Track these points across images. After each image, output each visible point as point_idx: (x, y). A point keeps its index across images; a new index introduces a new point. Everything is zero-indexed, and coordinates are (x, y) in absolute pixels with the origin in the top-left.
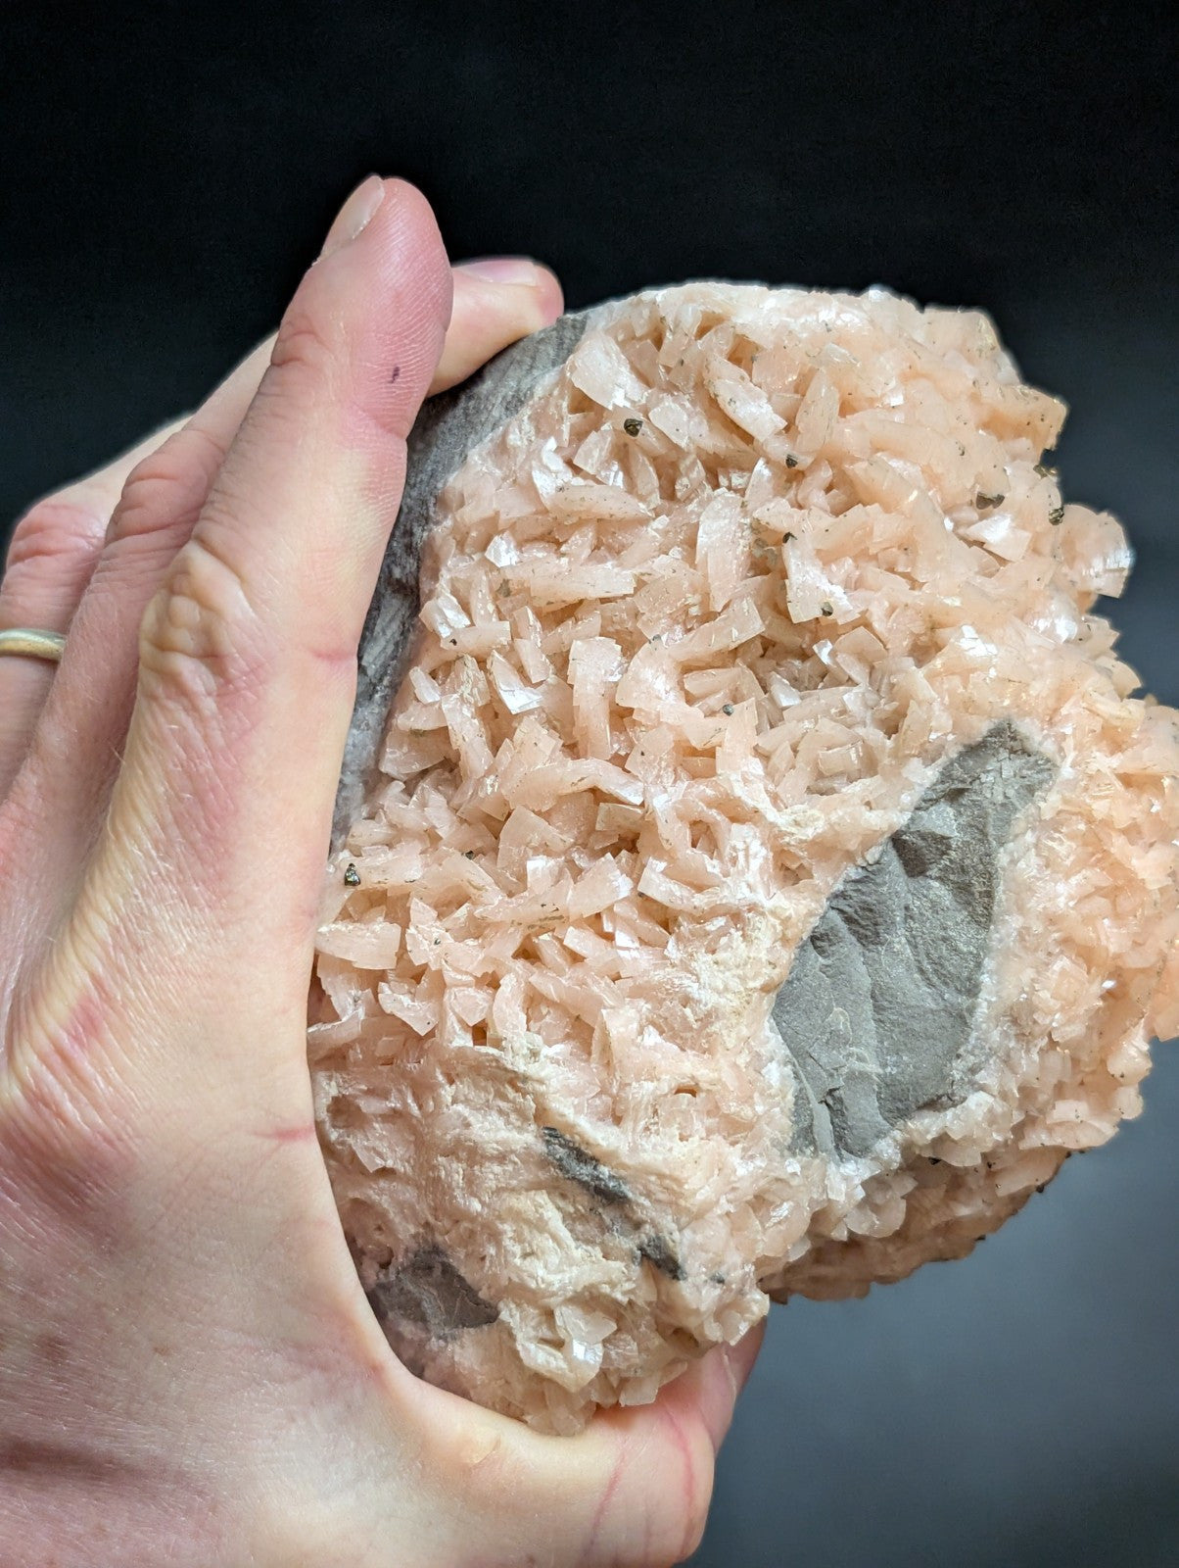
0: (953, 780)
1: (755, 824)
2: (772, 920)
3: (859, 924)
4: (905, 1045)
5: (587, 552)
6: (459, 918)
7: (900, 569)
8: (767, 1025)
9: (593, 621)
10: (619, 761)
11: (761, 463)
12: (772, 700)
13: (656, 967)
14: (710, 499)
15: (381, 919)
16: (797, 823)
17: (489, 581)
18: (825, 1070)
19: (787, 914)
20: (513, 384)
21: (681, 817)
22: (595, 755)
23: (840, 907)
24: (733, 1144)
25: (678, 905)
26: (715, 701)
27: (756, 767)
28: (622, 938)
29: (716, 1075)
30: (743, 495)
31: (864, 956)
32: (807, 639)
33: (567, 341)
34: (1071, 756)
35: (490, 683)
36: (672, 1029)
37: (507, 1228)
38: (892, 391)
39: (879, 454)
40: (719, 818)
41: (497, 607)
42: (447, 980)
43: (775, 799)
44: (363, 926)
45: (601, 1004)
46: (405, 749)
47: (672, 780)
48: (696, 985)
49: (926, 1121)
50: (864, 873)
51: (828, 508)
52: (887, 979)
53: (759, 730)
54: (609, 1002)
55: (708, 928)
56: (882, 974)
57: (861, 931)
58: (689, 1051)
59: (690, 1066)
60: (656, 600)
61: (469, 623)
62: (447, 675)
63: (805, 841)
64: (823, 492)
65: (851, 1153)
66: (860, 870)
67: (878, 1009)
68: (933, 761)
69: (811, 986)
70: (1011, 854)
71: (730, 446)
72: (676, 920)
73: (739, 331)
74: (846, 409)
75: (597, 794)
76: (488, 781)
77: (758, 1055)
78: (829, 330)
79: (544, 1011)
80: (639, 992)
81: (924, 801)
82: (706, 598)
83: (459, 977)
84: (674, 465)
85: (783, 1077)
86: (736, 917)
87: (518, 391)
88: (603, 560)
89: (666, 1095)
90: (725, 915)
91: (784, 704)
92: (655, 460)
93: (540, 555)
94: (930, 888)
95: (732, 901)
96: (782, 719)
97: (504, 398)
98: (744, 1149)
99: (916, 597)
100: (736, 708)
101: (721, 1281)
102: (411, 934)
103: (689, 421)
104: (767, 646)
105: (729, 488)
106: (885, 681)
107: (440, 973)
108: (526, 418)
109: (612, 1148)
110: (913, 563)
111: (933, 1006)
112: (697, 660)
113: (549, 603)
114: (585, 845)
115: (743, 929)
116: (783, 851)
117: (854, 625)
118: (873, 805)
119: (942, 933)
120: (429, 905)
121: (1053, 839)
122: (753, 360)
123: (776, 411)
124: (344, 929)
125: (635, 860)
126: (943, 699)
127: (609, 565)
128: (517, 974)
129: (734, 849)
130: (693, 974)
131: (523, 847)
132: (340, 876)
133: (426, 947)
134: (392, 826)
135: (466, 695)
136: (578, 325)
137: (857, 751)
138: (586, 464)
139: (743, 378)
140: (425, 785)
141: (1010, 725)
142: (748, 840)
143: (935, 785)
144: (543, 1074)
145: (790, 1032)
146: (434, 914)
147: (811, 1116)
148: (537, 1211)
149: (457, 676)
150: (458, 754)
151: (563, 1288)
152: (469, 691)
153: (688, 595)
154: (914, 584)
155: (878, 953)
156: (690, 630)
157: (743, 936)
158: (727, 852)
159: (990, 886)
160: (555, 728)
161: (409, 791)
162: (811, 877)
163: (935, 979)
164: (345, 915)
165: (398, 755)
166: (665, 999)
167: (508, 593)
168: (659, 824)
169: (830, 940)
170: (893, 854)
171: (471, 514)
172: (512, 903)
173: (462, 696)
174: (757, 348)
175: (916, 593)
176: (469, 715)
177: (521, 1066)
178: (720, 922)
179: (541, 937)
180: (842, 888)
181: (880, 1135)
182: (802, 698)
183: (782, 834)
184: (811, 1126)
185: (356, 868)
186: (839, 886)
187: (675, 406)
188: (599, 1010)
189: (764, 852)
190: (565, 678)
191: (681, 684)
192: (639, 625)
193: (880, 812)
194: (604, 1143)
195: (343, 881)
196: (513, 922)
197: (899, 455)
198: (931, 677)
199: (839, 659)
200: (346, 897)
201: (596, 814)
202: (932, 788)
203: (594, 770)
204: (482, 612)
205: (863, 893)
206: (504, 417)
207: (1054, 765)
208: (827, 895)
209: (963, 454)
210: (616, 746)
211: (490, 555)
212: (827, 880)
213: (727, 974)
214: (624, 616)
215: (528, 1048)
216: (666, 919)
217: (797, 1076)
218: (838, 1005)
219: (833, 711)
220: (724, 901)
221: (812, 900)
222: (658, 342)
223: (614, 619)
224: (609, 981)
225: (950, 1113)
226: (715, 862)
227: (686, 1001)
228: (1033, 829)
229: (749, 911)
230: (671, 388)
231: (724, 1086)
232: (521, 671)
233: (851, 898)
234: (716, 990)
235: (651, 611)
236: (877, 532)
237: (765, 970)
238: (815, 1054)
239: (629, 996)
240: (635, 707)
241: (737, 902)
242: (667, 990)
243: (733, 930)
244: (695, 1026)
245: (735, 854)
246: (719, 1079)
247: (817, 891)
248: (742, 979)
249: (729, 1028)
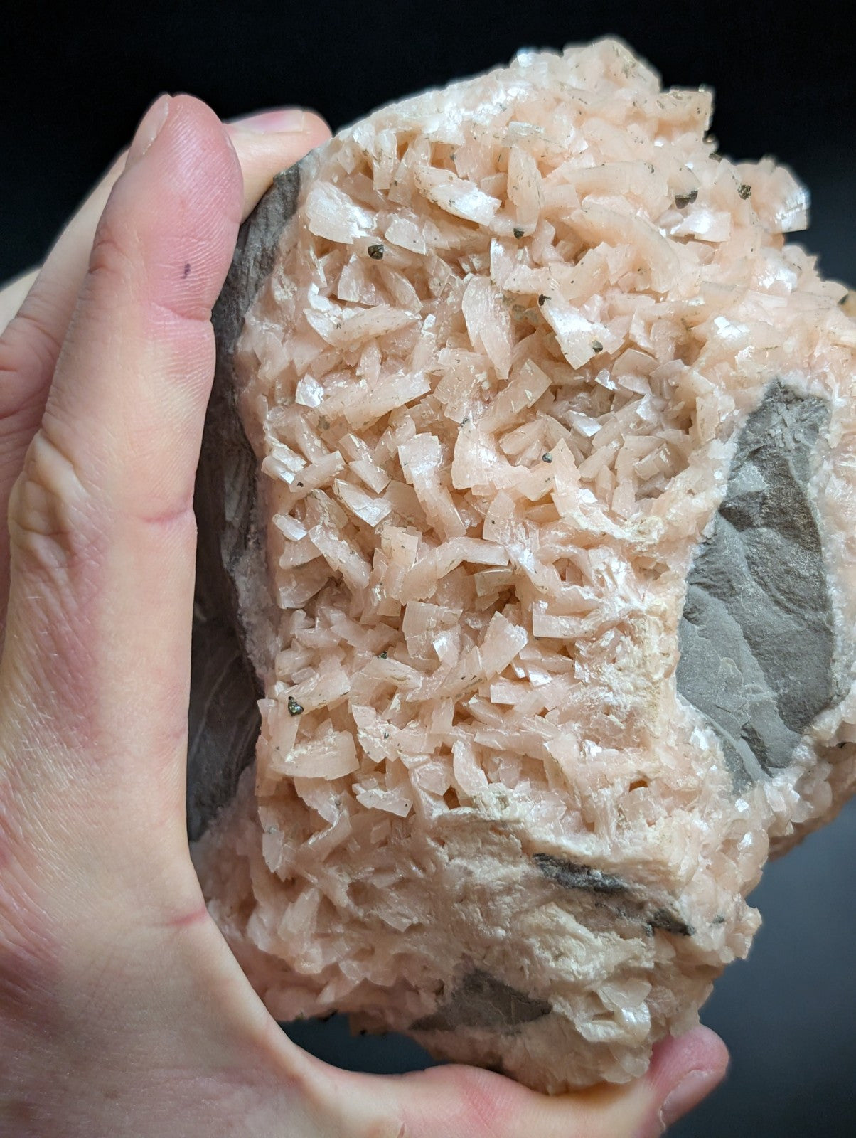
0: (749, 444)
1: (607, 544)
2: (652, 618)
3: (717, 587)
4: (788, 667)
5: (378, 367)
6: (395, 709)
7: (641, 288)
8: (678, 701)
9: (408, 426)
10: (476, 533)
11: (494, 244)
12: (577, 434)
13: (572, 691)
14: (463, 289)
15: (331, 730)
16: (641, 533)
17: (307, 420)
18: (733, 713)
19: (662, 609)
20: (257, 245)
21: (544, 563)
22: (453, 534)
23: (698, 581)
24: (690, 810)
25: (571, 635)
26: (533, 452)
27: (587, 496)
28: (537, 678)
29: (658, 763)
30: (489, 274)
31: (727, 608)
32: (588, 375)
33: (289, 194)
34: (836, 388)
35: (342, 506)
36: (605, 736)
37: (534, 942)
38: (575, 140)
39: (586, 198)
40: (576, 552)
41: (322, 440)
42: (408, 766)
43: (612, 515)
44: (319, 743)
45: (542, 740)
46: (294, 584)
47: (524, 534)
48: (610, 695)
49: (827, 720)
50: (708, 547)
51: (561, 258)
52: (753, 620)
53: (577, 464)
54: (546, 735)
55: (602, 645)
56: (747, 617)
57: (719, 591)
58: (625, 749)
59: (632, 763)
60: (452, 391)
61: (304, 462)
62: (304, 511)
63: (654, 545)
64: (552, 247)
65: (776, 767)
66: (702, 546)
67: (754, 646)
68: (729, 436)
69: (697, 652)
70: (817, 485)
71: (463, 238)
72: (573, 645)
73: (433, 139)
74: (544, 168)
75: (468, 568)
76: (376, 591)
77: (682, 730)
78: (504, 109)
79: (497, 761)
80: (566, 717)
81: (733, 470)
82: (491, 370)
83: (416, 760)
84: (422, 270)
85: (708, 739)
86: (621, 627)
87: (264, 250)
88: (393, 370)
89: (623, 794)
90: (611, 628)
91: (590, 434)
92: (403, 271)
93: (341, 384)
94: (760, 535)
95: (614, 616)
96: (591, 447)
97: (255, 259)
98: (702, 811)
99: (664, 309)
100: (552, 454)
101: (721, 921)
102: (363, 738)
103: (421, 231)
104: (555, 390)
105: (474, 272)
106: (665, 384)
107: (399, 760)
108: (281, 273)
109: (597, 854)
110: (649, 280)
111: (799, 628)
112: (505, 426)
113: (365, 424)
114: (472, 609)
115: (630, 634)
116: (638, 558)
117: (622, 350)
118: (694, 491)
119: (784, 567)
120: (366, 705)
121: (846, 460)
122: (452, 158)
123: (488, 194)
124: (304, 752)
125: (520, 608)
126: (720, 386)
127: (401, 372)
128: (462, 740)
129: (598, 572)
130: (604, 686)
131: (425, 632)
132: (283, 707)
133: (379, 744)
134: (308, 649)
135: (327, 523)
136: (293, 179)
137: (665, 452)
138: (349, 296)
139: (451, 178)
140: (322, 607)
141: (779, 384)
142: (606, 561)
143: (736, 454)
144: (517, 814)
145: (695, 696)
146: (373, 711)
147: (741, 759)
148: (553, 921)
149: (314, 510)
150: (340, 574)
151: (598, 974)
152: (328, 519)
153: (476, 376)
154: (656, 296)
155: (738, 601)
156: (488, 402)
157: (632, 639)
158: (593, 577)
159: (811, 518)
160: (410, 523)
161: (311, 615)
162: (667, 568)
163: (791, 606)
164: (301, 738)
165: (290, 590)
166: (590, 715)
167: (327, 426)
168: (531, 577)
169: (699, 610)
170: (723, 521)
171: (270, 371)
172: (434, 681)
173: (323, 524)
174: (453, 147)
175: (660, 305)
176: (337, 539)
177: (497, 814)
178: (610, 635)
179: (470, 702)
180: (693, 566)
181: (793, 745)
182: (601, 423)
183: (633, 546)
184: (743, 767)
185: (302, 701)
186: (691, 566)
187: (403, 221)
188: (542, 745)
189: (623, 565)
190: (404, 481)
191: (500, 451)
192: (447, 415)
193: (702, 495)
194: (589, 853)
195: (289, 713)
196: (442, 698)
197: (601, 191)
198: (703, 372)
199: (620, 383)
200: (297, 725)
201: (474, 584)
202: (736, 458)
203: (457, 549)
204: (313, 450)
205: (712, 563)
206: (262, 276)
207: (826, 401)
208: (685, 575)
209: (653, 171)
210: (467, 522)
211: (300, 400)
212: (681, 566)
213: (633, 675)
214: (432, 412)
215: (497, 798)
216: (565, 648)
217: (717, 733)
218: (722, 656)
219: (632, 425)
220: (608, 619)
221: (675, 586)
222: (368, 171)
223: (424, 416)
224: (540, 718)
225: (842, 706)
226: (587, 588)
227: (608, 710)
228: (828, 458)
229: (630, 617)
230: (393, 207)
231: (667, 769)
232: (364, 486)
233: (703, 570)
234: (628, 692)
235: (452, 400)
236: (611, 266)
237: (661, 662)
238: (721, 705)
239: (559, 724)
240: (471, 486)
241: (618, 615)
242: (588, 707)
243: (623, 638)
244: (623, 727)
245: (600, 576)
246: (661, 766)
247: (675, 578)
248: (647, 676)
249: (652, 720)
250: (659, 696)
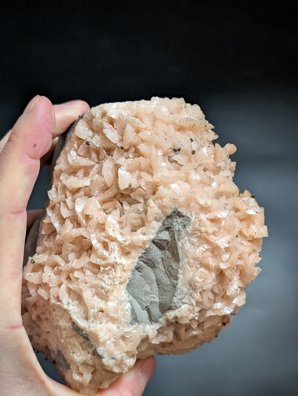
0: (166, 225)
1: (116, 242)
2: (120, 266)
3: (149, 263)
4: (164, 294)
5: (82, 175)
6: (55, 270)
7: (150, 172)
9: (82, 193)
12: (123, 208)
13: (95, 280)
14: (107, 159)
16: (125, 241)
17: (61, 184)
18: (143, 302)
21: (99, 242)
22: (83, 227)
23: (142, 260)
24: (114, 324)
25: (99, 264)
27: (117, 226)
30: (113, 156)
31: (153, 271)
34: (194, 216)
36: (100, 295)
37: (69, 346)
40: (108, 241)
41: (64, 191)
42: (50, 286)
43: (121, 233)
45: (82, 290)
46: (47, 228)
48: (104, 284)
49: (170, 313)
50: (146, 251)
52: (159, 277)
53: (120, 217)
54: (84, 290)
55: (106, 269)
56: (158, 275)
57: (150, 265)
59: (101, 304)
61: (57, 195)
62: (54, 209)
63: (126, 245)
64: (133, 154)
65: (154, 322)
66: (145, 250)
67: (158, 284)
68: (159, 221)
69: (137, 281)
70: (182, 243)
73: (109, 116)
74: (139, 131)
75: (82, 237)
76: (58, 236)
77: (120, 300)
78: (133, 112)
79: (72, 293)
81: (159, 231)
82: (105, 184)
83: (53, 285)
84: (98, 151)
85: (128, 306)
86: (113, 266)
89: (97, 313)
90: (110, 265)
91: (126, 209)
92: (94, 151)
93: (72, 177)
94: (166, 253)
95: (110, 262)
96: (124, 213)
98: (117, 325)
100: (113, 212)
101: (114, 358)
102: (44, 275)
103: (100, 140)
107: (49, 284)
109: (84, 327)
110: (152, 171)
111: (169, 283)
112: (106, 200)
113: (72, 189)
116: (122, 248)
117: (137, 188)
118: (146, 233)
119: (170, 264)
121: (193, 238)
122: (114, 123)
123: (120, 135)
124: (32, 274)
126: (157, 206)
127: (86, 178)
128: (65, 284)
129: (111, 248)
130: (103, 281)
131: (68, 251)
133: (47, 278)
134: (44, 247)
137: (140, 220)
138: (80, 153)
139: (111, 127)
140: (51, 236)
141: (177, 210)
142: (114, 246)
143: (161, 227)
144: (70, 309)
145: (133, 293)
146: (50, 269)
147: (136, 314)
148: (74, 342)
150: (55, 228)
151: (79, 361)
153: (101, 184)
155: (156, 270)
156: (104, 192)
158: (110, 249)
159: (178, 252)
161: (48, 238)
162: (131, 253)
163: (170, 276)
164: (33, 271)
165: (45, 229)
166: (97, 288)
168: (93, 244)
169: (141, 269)
170: (153, 245)
173: (56, 214)
174: (114, 120)
175: (153, 178)
176: (57, 218)
177: (65, 307)
178: (109, 267)
179: (70, 274)
180: (141, 255)
181: (160, 317)
182: (130, 207)
183: (122, 244)
184: (136, 317)
185: (34, 260)
186: (140, 255)
187: (97, 136)
189: (118, 248)
191: (102, 207)
192: (91, 193)
193: (147, 236)
194: (82, 325)
195: (30, 262)
196: (66, 271)
198: (154, 199)
199: (136, 197)
200: (32, 266)
201: (82, 242)
202: (160, 227)
203: (81, 231)
205: (147, 256)
207: (190, 219)
208: (137, 257)
209: (166, 140)
211: (61, 178)
212: (136, 255)
213: (111, 280)
214: (88, 191)
215: (67, 302)
216: (98, 267)
217: (132, 305)
218: (147, 284)
219: (136, 210)
220: (109, 262)
221: (133, 259)
223: (86, 192)
224: (84, 284)
225: (177, 310)
226: (107, 252)
227: (103, 288)
228: (187, 236)
229: (116, 264)
232: (68, 206)
233: (144, 257)
234: (108, 285)
235: (93, 189)
236: (142, 164)
237: (119, 279)
238: (141, 298)
239: (90, 288)
240: (90, 214)
241: (112, 262)
242: (98, 285)
243: (113, 269)
244: (105, 294)
245: (112, 250)
246: (108, 308)
248: (114, 282)
249: (111, 294)
250: (115, 289)
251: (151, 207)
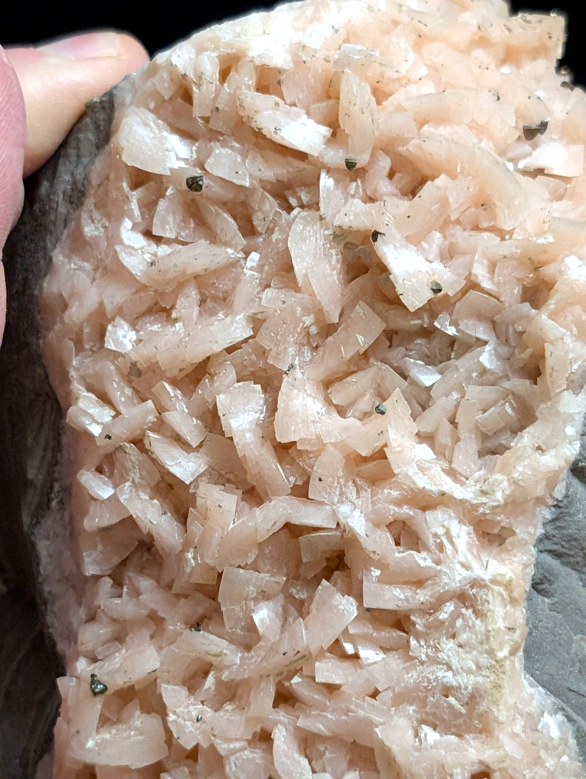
1: (446, 506)
2: (496, 588)
3: (569, 555)
5: (196, 310)
6: (209, 688)
7: (485, 225)
8: (525, 683)
9: (228, 374)
10: (301, 492)
11: (323, 175)
12: (415, 383)
13: (407, 670)
14: (290, 224)
15: (138, 713)
16: (484, 493)
17: (117, 367)
19: (507, 578)
20: (67, 177)
21: (377, 525)
22: (276, 493)
23: (547, 548)
25: (404, 606)
26: (366, 403)
27: (424, 452)
28: (369, 654)
29: (502, 752)
30: (318, 209)
32: (426, 319)
33: (102, 123)
35: (155, 461)
36: (443, 721)
38: (413, 65)
39: (425, 128)
40: (411, 513)
41: (134, 388)
42: (222, 753)
43: (452, 473)
44: (124, 726)
45: (371, 724)
46: (100, 547)
47: (354, 493)
48: (450, 674)
50: (558, 511)
51: (399, 193)
53: (414, 417)
54: (377, 719)
55: (441, 617)
57: (572, 560)
58: (466, 736)
59: (473, 751)
60: (277, 335)
61: (113, 413)
62: (112, 466)
63: (498, 506)
64: (387, 180)
66: (553, 509)
69: (546, 628)
71: (291, 170)
72: (408, 618)
73: (258, 62)
74: (380, 95)
75: (293, 530)
76: (190, 555)
77: (530, 715)
78: (337, 31)
79: (322, 748)
80: (401, 699)
82: (320, 313)
83: (232, 746)
84: (245, 204)
85: (560, 726)
86: (462, 598)
87: (74, 183)
88: (212, 313)
90: (451, 599)
91: (428, 384)
92: (225, 205)
93: (155, 328)
95: (453, 585)
96: (430, 398)
97: (64, 193)
99: (508, 248)
100: (386, 405)
102: (174, 721)
103: (244, 161)
104: (391, 337)
105: (302, 207)
106: (511, 329)
107: (212, 747)
108: (93, 206)
110: (494, 217)
112: (335, 374)
113: (181, 370)
114: (297, 577)
115: (472, 606)
116: (481, 520)
117: (464, 292)
118: (543, 447)
120: (176, 685)
122: (279, 83)
123: (319, 122)
124: (108, 736)
125: (349, 576)
126: (571, 331)
127: (221, 315)
128: (283, 724)
129: (436, 536)
130: (443, 664)
131: (244, 602)
132: (86, 686)
133: (191, 728)
134: (114, 621)
135: (137, 480)
136: (107, 105)
137: (511, 404)
138: (164, 230)
139: (277, 104)
140: (130, 574)
142: (445, 523)
145: (545, 677)
146: (184, 692)
149: (123, 465)
150: (150, 536)
152: (138, 475)
153: (304, 318)
154: (501, 234)
156: (317, 347)
157: (475, 612)
158: (431, 541)
160: (229, 481)
161: (118, 583)
162: (513, 533)
164: (104, 722)
165: (95, 555)
166: (426, 697)
167: (139, 373)
168: (361, 540)
169: (549, 581)
170: (575, 482)
171: (77, 313)
172: (253, 657)
173: (133, 481)
174: (280, 71)
175: (507, 243)
176: (147, 497)
178: (450, 607)
179: (293, 682)
180: (543, 531)
182: (441, 372)
183: (475, 507)
185: (105, 679)
186: (541, 531)
187: (226, 151)
188: (372, 731)
189: (465, 529)
190: (222, 433)
191: (328, 402)
192: (271, 361)
193: (552, 452)
195: (91, 693)
196: (261, 677)
197: (442, 119)
198: (553, 316)
199: (461, 327)
200: (99, 706)
201: (298, 549)
203: (280, 510)
204: (123, 399)
205: (563, 528)
206: (71, 211)
208: (533, 542)
209: (499, 99)
210: (292, 479)
211: (110, 344)
212: (529, 530)
213: (475, 652)
214: (253, 357)
216: (399, 621)
217: (569, 719)
218: (575, 634)
219: (474, 375)
220: (446, 588)
221: (523, 554)
222: (187, 97)
223: (245, 363)
224: (371, 700)
226: (424, 554)
227: (447, 691)
229: (472, 587)
230: (214, 135)
231: (513, 759)
232: (179, 440)
233: (554, 536)
234: (470, 672)
235: (277, 345)
236: (451, 200)
237: (507, 637)
238: (574, 688)
239: (393, 706)
240: (296, 438)
241: (458, 585)
242: (425, 687)
243: (463, 610)
244: (463, 711)
245: (438, 541)
246: (506, 756)
247: (523, 544)
248: (491, 653)
249: (496, 703)
250: (504, 676)
251: (552, 343)
